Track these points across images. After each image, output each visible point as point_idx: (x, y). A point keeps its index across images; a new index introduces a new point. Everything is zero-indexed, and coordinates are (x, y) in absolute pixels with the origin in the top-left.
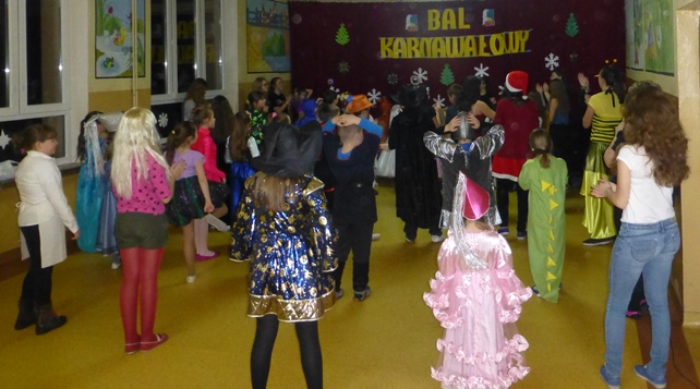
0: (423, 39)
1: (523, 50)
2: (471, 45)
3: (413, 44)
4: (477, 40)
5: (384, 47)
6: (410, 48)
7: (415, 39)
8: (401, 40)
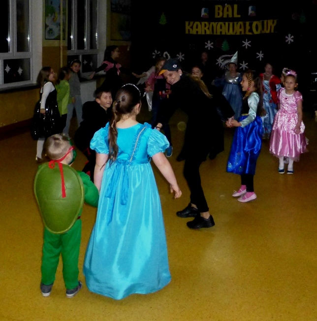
0: (211, 23)
3: (205, 25)
4: (245, 25)
6: (203, 28)
8: (198, 23)
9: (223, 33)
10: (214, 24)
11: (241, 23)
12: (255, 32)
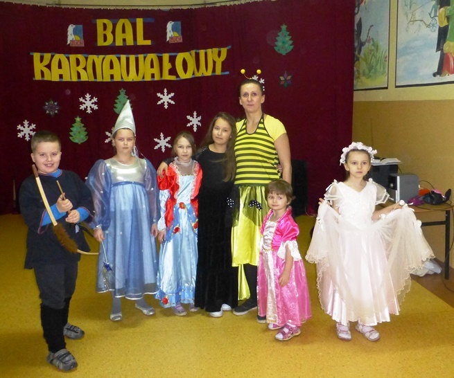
1: (219, 72)
2: (152, 66)
5: (38, 66)
9: (117, 78)
11: (152, 56)
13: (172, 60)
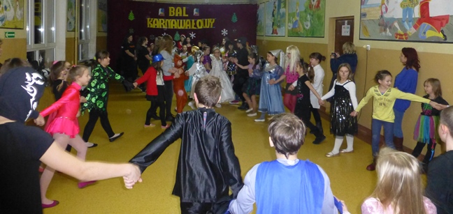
0: (167, 20)
1: (211, 27)
2: (188, 24)
3: (162, 21)
4: (191, 22)
5: (149, 23)
6: (161, 24)
7: (163, 20)
8: (157, 20)
9: (175, 28)
10: (169, 21)
11: (188, 20)
12: (199, 28)
13: (195, 22)
